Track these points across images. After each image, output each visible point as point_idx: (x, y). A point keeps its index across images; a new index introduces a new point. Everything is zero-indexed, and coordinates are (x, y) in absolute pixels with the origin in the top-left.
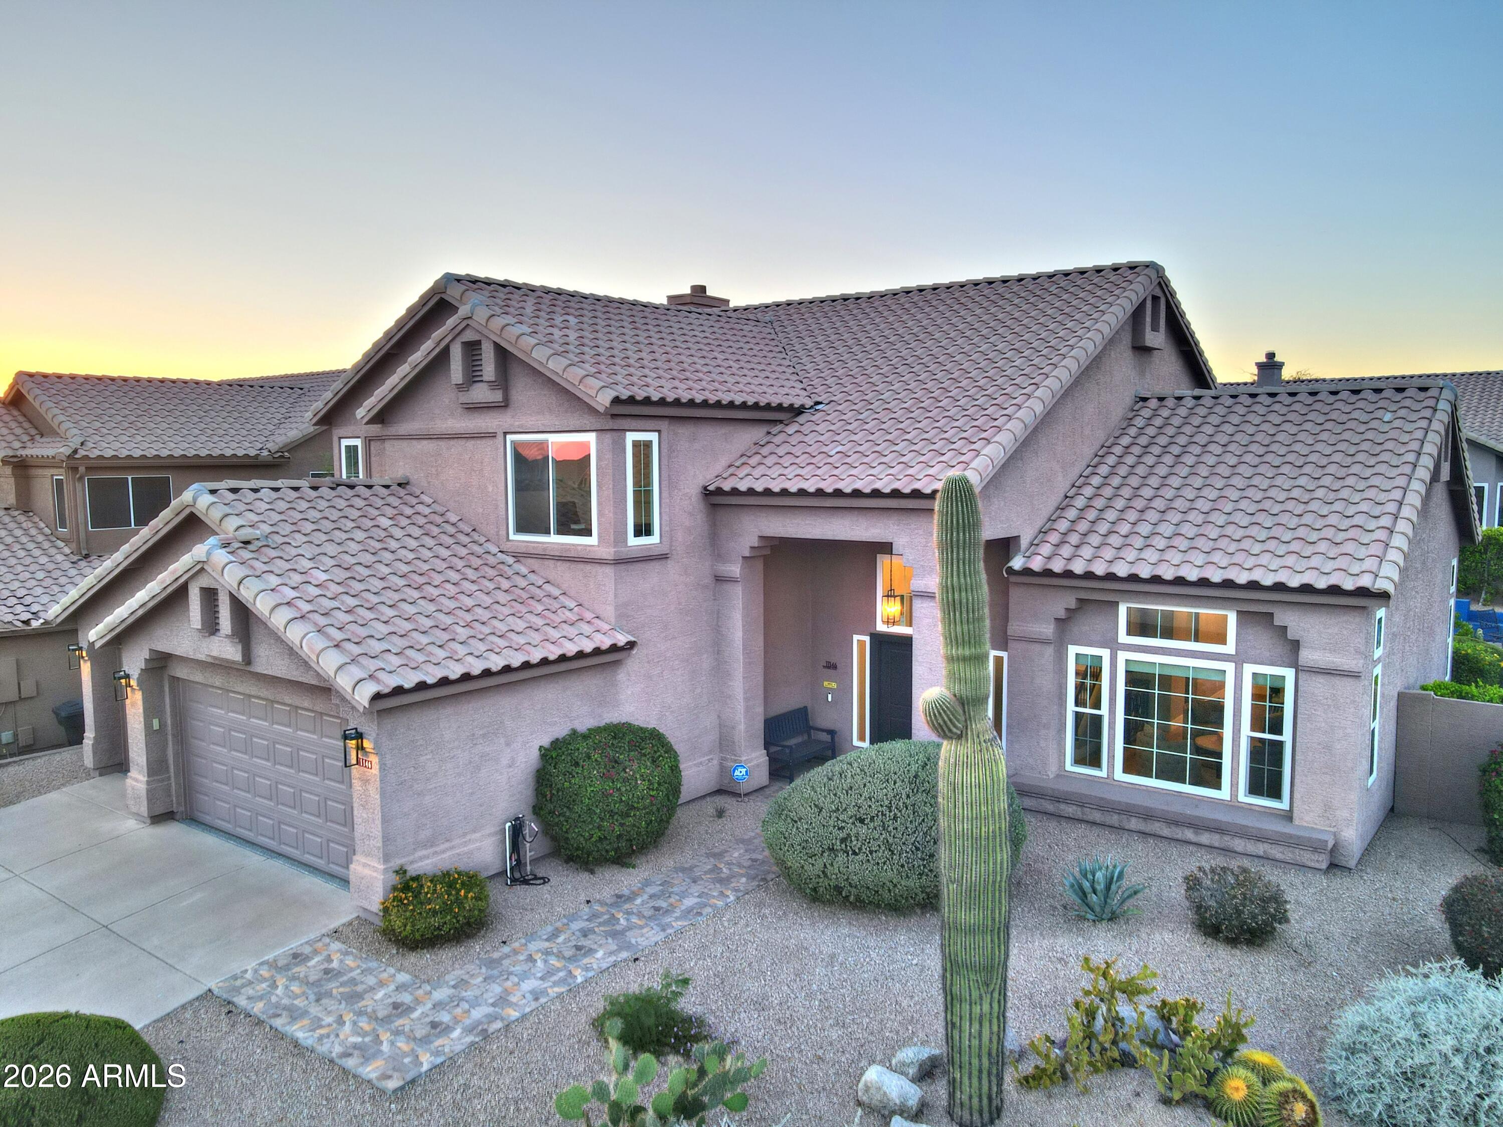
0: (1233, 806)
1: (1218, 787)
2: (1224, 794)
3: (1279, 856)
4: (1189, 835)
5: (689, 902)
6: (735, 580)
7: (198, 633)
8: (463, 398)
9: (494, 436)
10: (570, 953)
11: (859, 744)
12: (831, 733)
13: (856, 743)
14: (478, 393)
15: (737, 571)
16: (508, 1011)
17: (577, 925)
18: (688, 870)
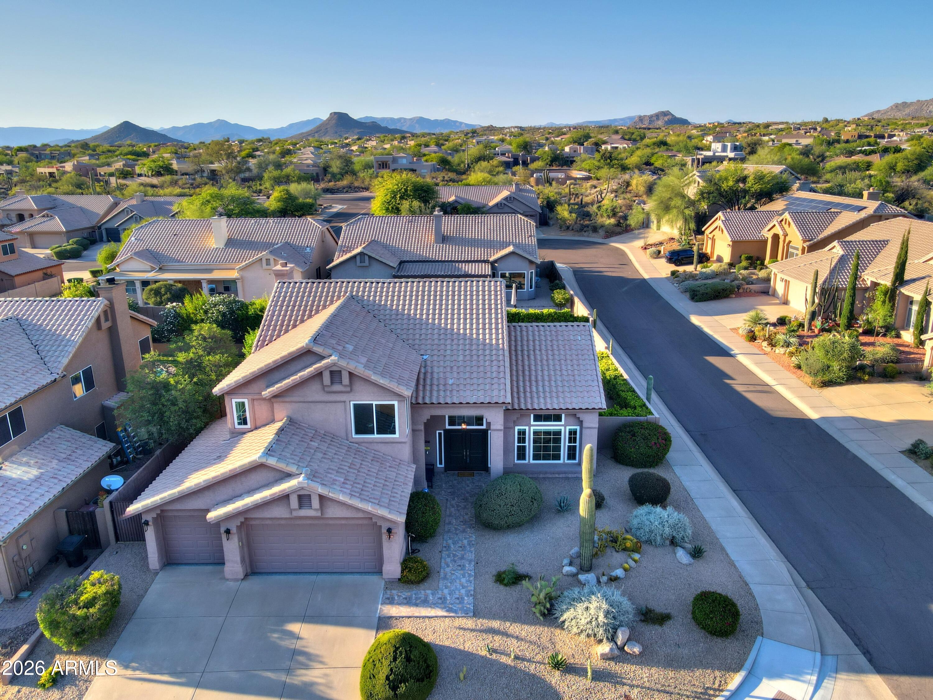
0: (564, 464)
2: (561, 461)
4: (557, 476)
5: (465, 542)
6: (421, 430)
7: (295, 510)
8: (326, 389)
9: (344, 402)
10: (459, 568)
11: (440, 466)
12: (433, 465)
13: (438, 466)
14: (337, 387)
15: (422, 427)
16: (469, 588)
17: (448, 560)
18: (449, 531)
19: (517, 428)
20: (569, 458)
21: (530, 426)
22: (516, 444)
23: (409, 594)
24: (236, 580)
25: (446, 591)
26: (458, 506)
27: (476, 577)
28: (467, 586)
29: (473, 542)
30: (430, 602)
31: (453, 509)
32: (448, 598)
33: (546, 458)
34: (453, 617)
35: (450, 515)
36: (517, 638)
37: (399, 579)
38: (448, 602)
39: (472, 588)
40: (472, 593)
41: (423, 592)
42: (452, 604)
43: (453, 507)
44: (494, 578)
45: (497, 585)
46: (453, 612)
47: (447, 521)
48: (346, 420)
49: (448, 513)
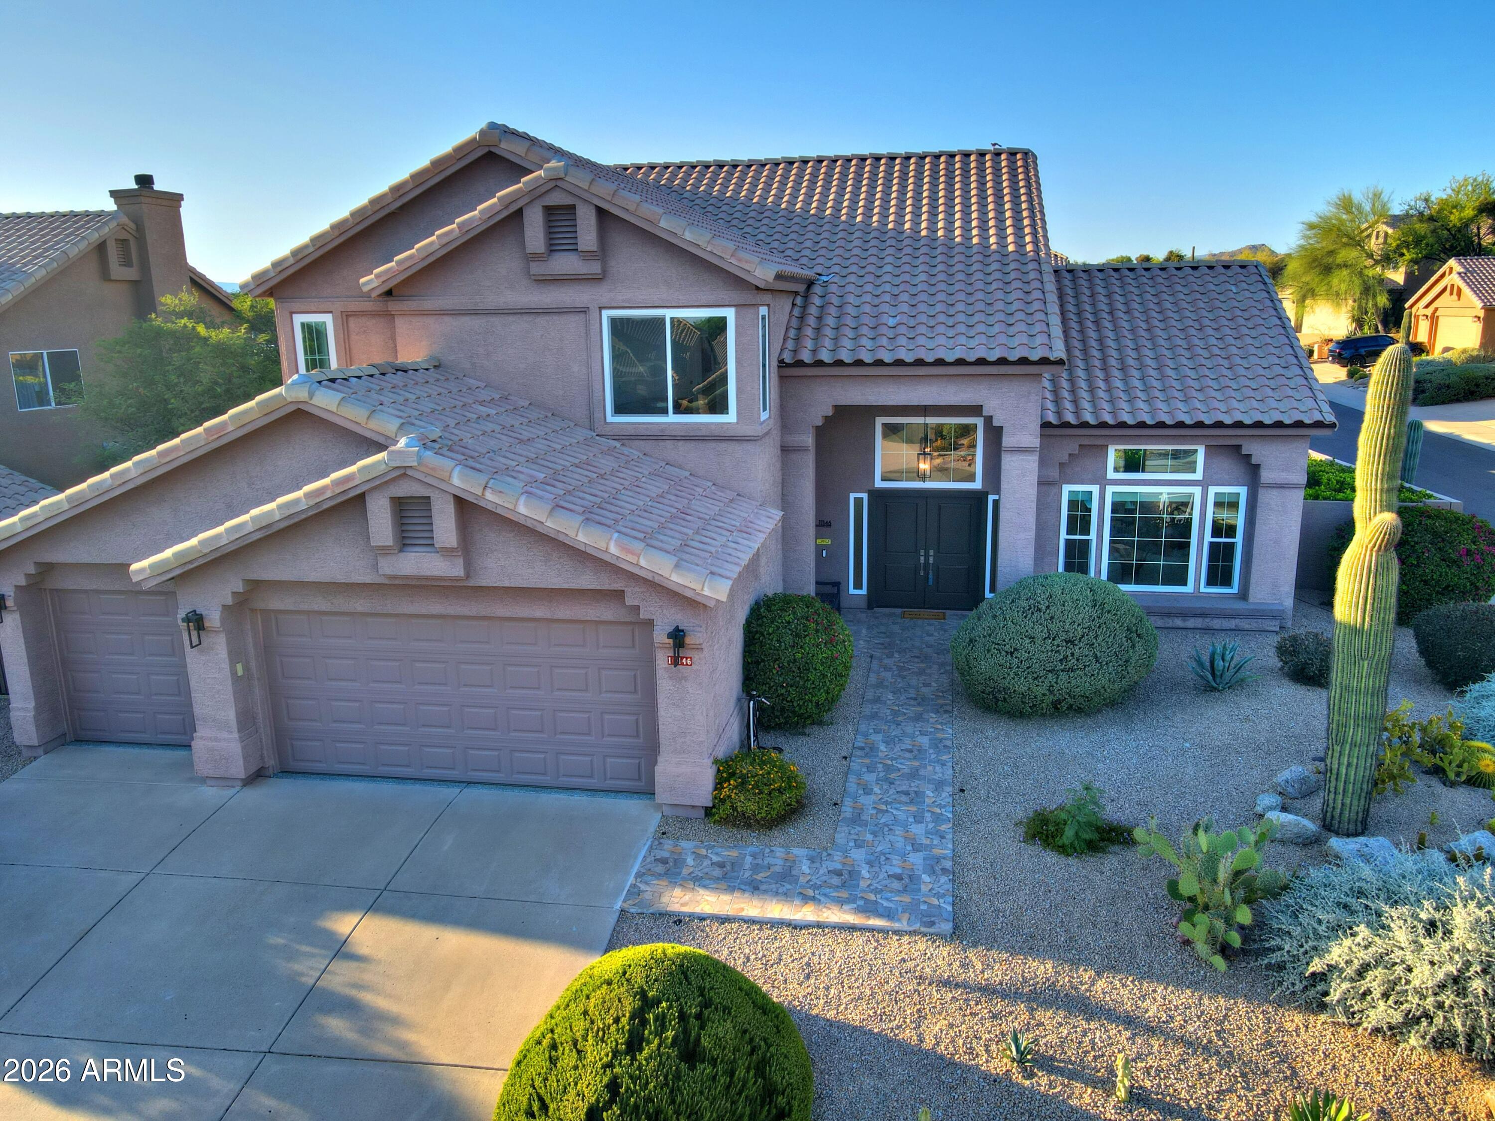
0: (1197, 596)
1: (1185, 584)
2: (1189, 588)
3: (1247, 627)
4: (1179, 622)
5: (924, 741)
6: (804, 449)
7: (384, 551)
8: (537, 268)
9: (584, 311)
10: (904, 798)
11: (856, 592)
12: (837, 584)
13: (852, 591)
14: (565, 263)
15: (809, 440)
16: (937, 852)
17: (870, 778)
18: (874, 716)
19: (1067, 489)
20: (1210, 582)
21: (1103, 482)
22: (1063, 536)
23: (734, 853)
24: (224, 780)
25: (858, 855)
26: (901, 669)
27: (957, 823)
28: (930, 847)
29: (949, 743)
30: (803, 880)
31: (888, 675)
32: (865, 873)
33: (1144, 575)
34: (880, 930)
35: (880, 684)
36: (1129, 1021)
37: (708, 812)
38: (863, 884)
39: (948, 852)
40: (948, 864)
41: (780, 852)
42: (876, 891)
43: (887, 669)
44: (1021, 830)
45: (1034, 849)
46: (880, 916)
47: (870, 695)
48: (589, 366)
49: (873, 679)
